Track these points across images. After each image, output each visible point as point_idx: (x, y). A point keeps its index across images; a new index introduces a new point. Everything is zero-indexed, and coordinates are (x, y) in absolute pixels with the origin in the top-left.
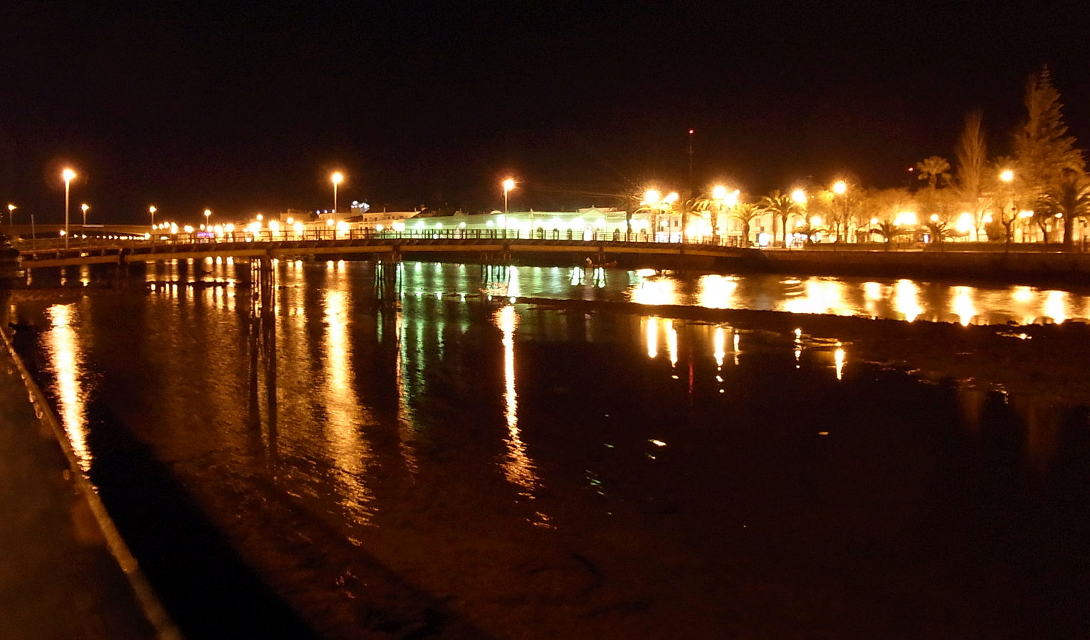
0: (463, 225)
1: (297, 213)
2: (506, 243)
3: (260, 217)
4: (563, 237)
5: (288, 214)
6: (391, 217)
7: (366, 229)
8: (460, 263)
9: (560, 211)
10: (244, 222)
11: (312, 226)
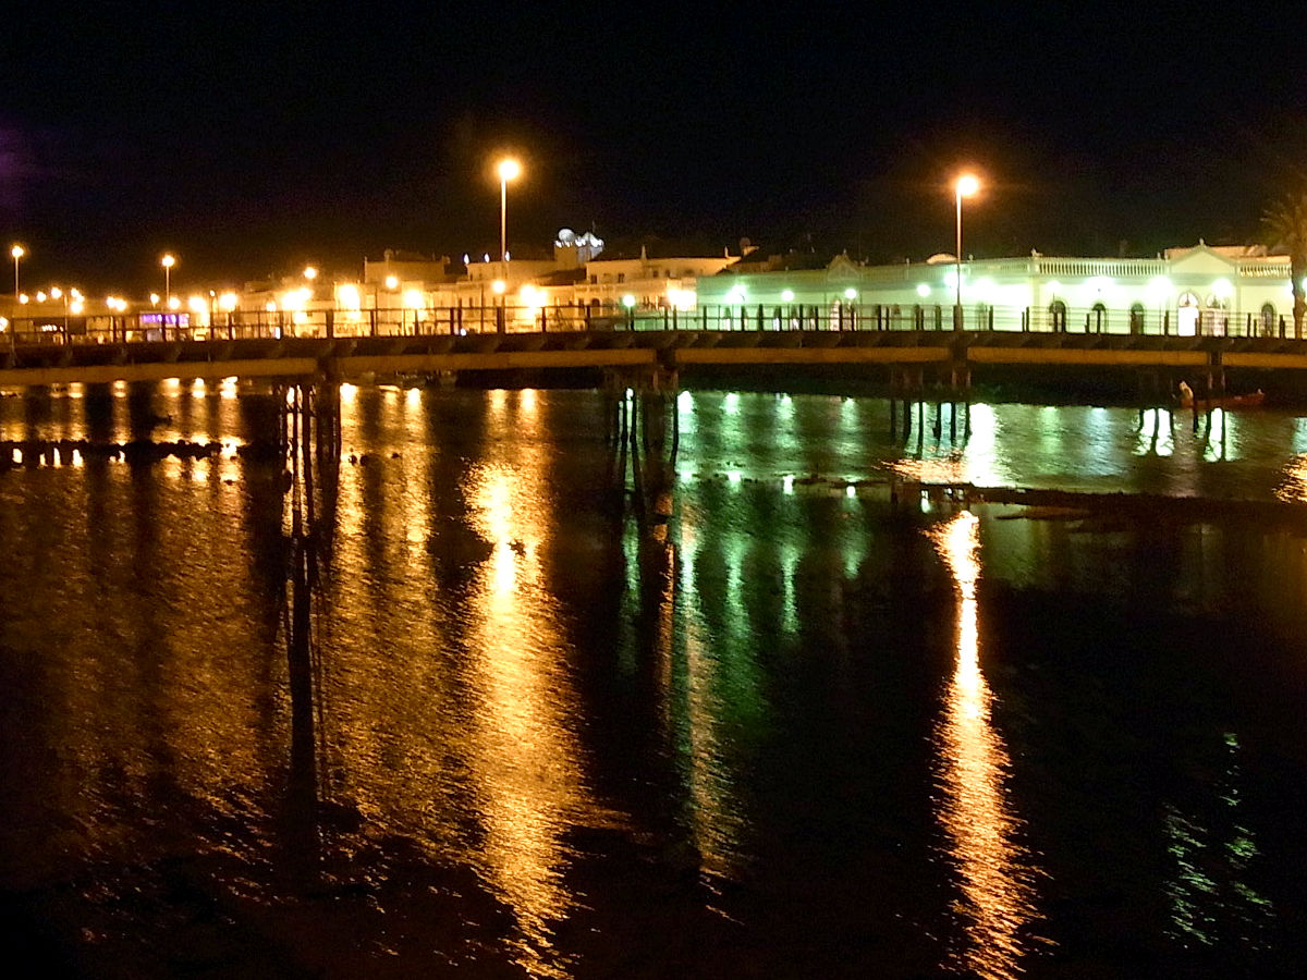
0: (851, 294)
1: (409, 260)
2: (960, 340)
3: (311, 272)
4: (1119, 325)
5: (386, 264)
6: (661, 273)
7: (595, 302)
8: (845, 396)
9: (1116, 256)
10: (264, 284)
11: (448, 296)
